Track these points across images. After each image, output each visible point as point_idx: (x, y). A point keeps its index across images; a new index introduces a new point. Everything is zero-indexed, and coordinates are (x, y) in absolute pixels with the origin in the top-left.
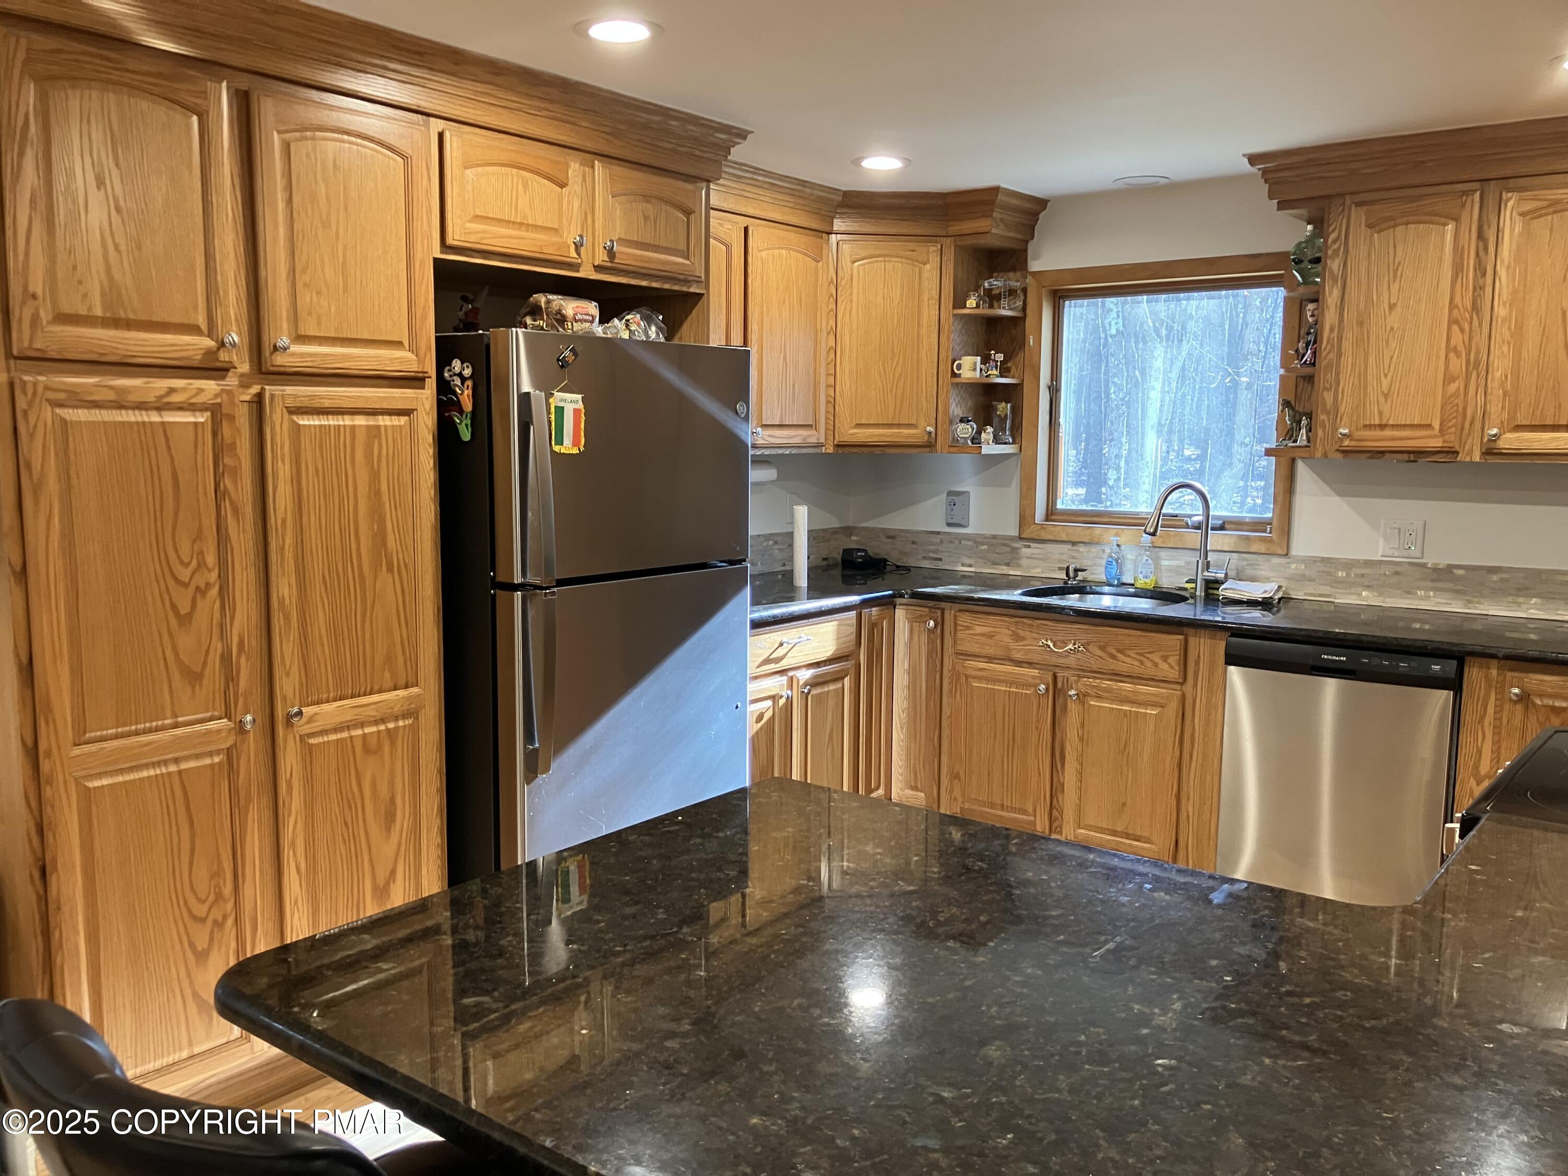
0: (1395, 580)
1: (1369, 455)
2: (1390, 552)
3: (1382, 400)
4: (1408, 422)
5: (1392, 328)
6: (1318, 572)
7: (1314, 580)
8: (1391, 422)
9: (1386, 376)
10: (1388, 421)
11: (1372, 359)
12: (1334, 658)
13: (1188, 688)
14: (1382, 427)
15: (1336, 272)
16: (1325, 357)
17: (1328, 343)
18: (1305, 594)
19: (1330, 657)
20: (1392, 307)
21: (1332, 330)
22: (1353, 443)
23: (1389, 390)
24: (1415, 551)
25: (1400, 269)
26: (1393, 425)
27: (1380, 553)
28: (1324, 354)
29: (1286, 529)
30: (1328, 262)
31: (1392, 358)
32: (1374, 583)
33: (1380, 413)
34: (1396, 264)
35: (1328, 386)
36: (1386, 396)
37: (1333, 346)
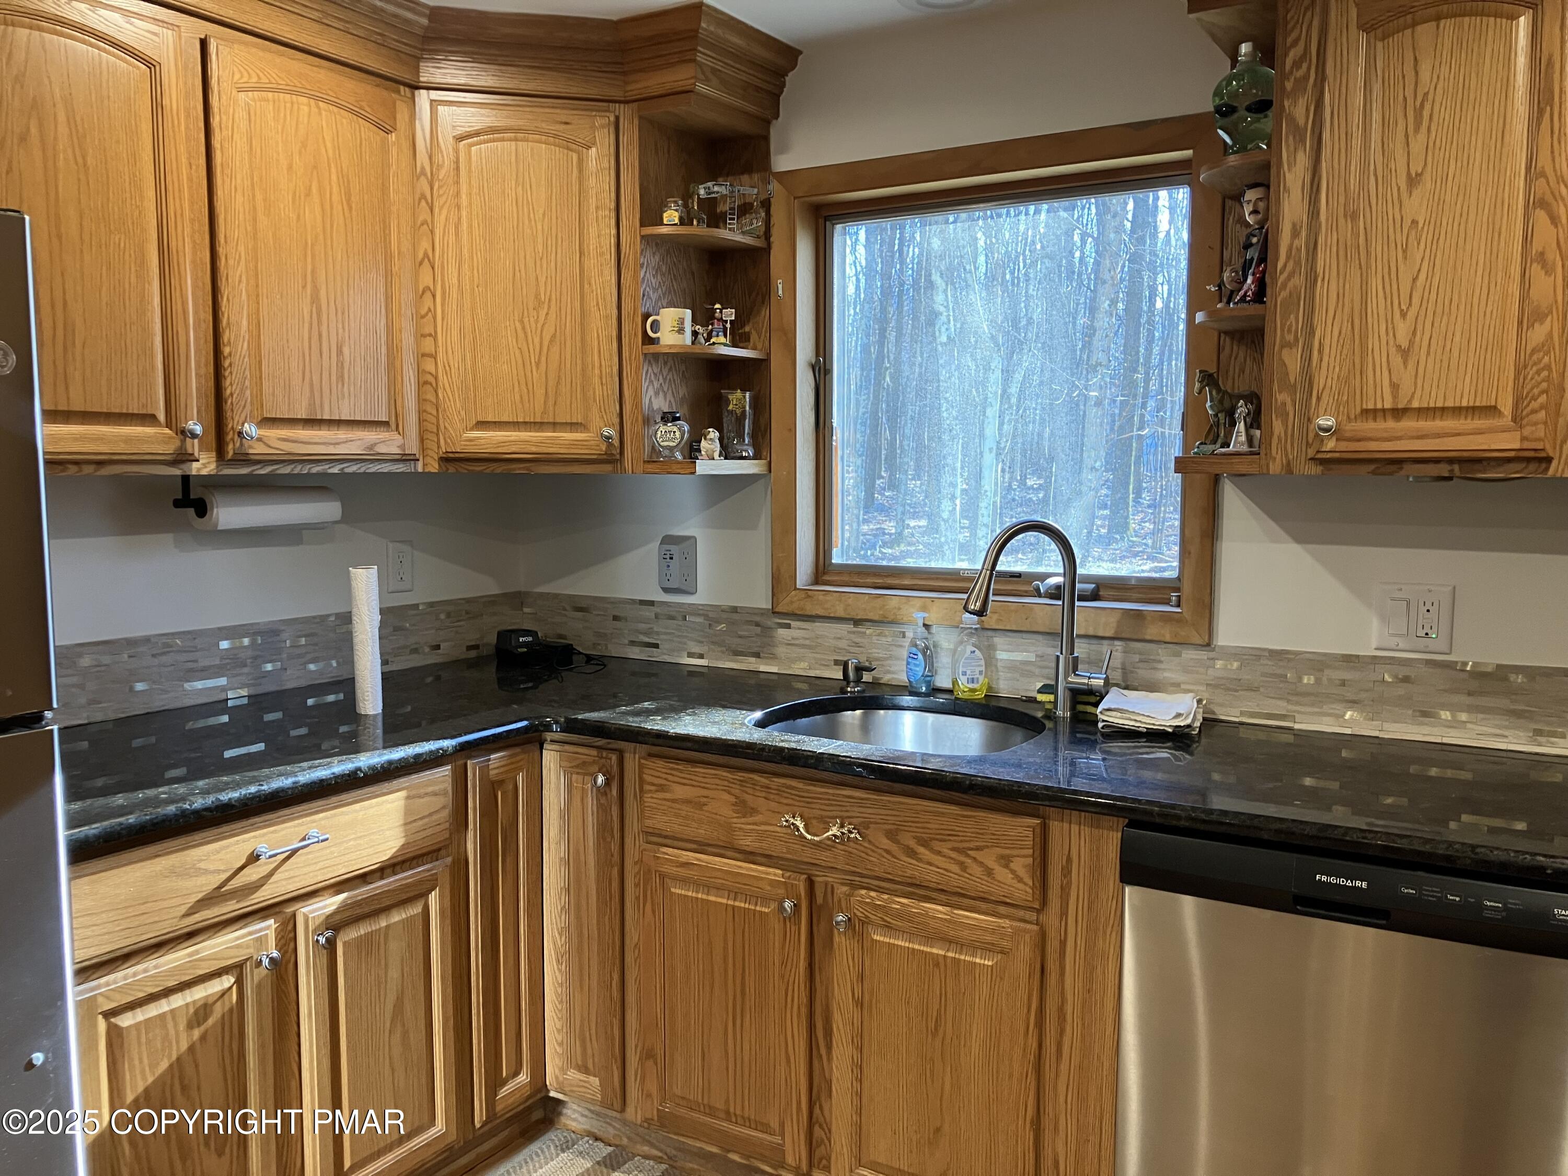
0: (1401, 690)
1: (1372, 467)
2: (1392, 642)
3: (1397, 360)
4: (1450, 404)
5: (1414, 222)
6: (1264, 675)
7: (1255, 690)
8: (1415, 404)
9: (1403, 315)
10: (1410, 401)
11: (1375, 283)
12: (1342, 881)
13: (1051, 918)
14: (1398, 413)
15: (1301, 122)
16: (1284, 286)
17: (1288, 257)
18: (1242, 714)
19: (1333, 880)
20: (1413, 181)
21: (1295, 234)
22: (1343, 446)
23: (1411, 342)
24: (1437, 641)
25: (1428, 107)
26: (1419, 410)
27: (1374, 646)
28: (1282, 279)
29: (1207, 600)
30: (1286, 103)
31: (1415, 280)
32: (1363, 695)
33: (1395, 387)
34: (1419, 99)
35: (1290, 338)
36: (1405, 353)
37: (1298, 263)
